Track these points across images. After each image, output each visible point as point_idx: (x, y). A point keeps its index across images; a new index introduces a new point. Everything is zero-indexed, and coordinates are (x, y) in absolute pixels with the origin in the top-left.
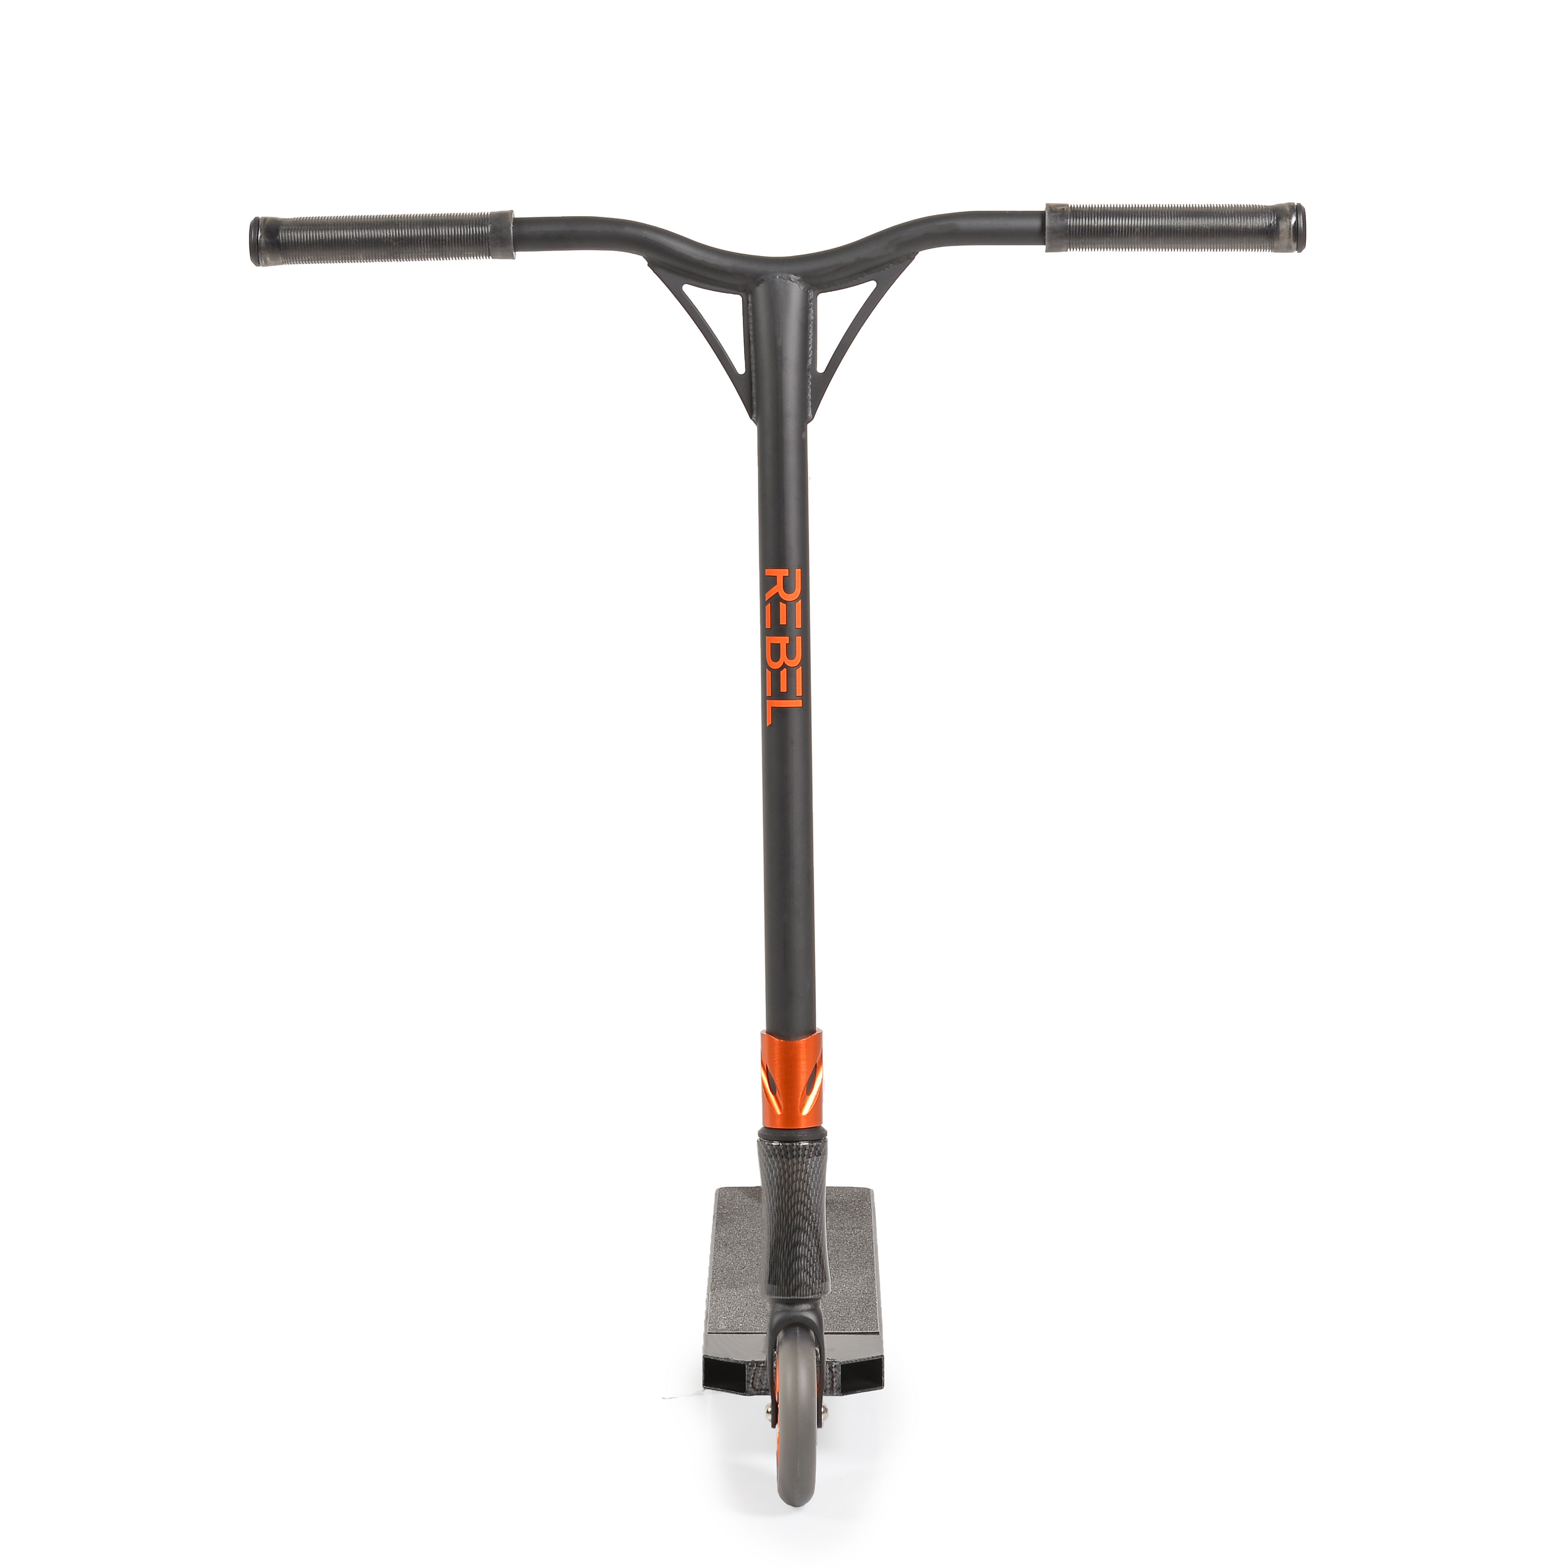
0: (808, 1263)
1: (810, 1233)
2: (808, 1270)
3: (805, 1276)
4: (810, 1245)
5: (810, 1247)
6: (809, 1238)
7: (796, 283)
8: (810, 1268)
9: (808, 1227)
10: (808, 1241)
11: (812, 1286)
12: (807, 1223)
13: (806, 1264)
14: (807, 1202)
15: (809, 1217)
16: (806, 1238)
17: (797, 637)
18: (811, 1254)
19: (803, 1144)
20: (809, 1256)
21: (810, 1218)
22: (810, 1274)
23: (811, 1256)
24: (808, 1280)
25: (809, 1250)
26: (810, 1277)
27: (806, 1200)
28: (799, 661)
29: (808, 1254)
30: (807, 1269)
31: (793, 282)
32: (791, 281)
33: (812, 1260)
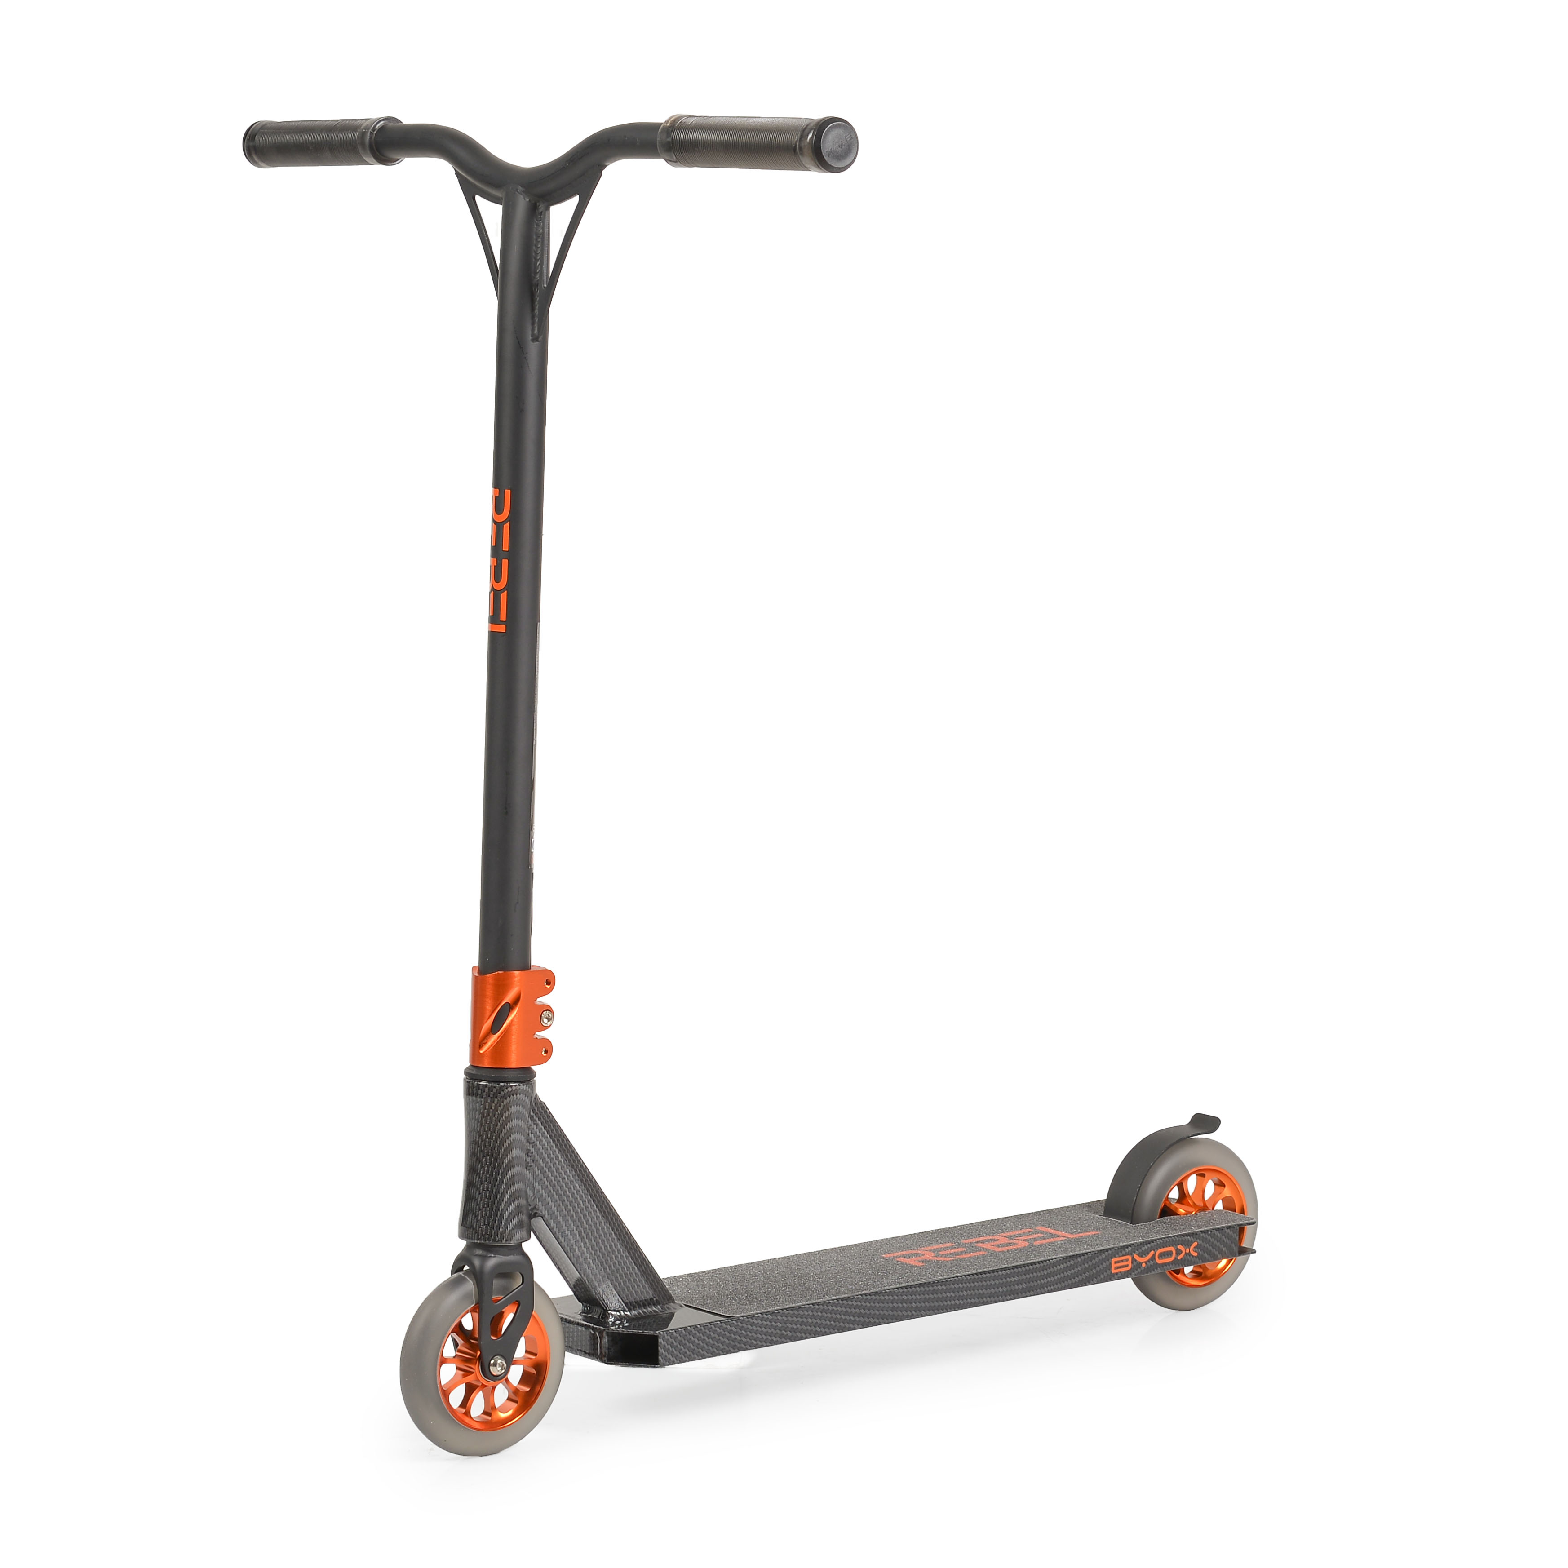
0: (477, 1207)
1: (482, 1176)
2: (477, 1214)
3: (473, 1219)
4: (481, 1188)
5: (481, 1191)
6: (481, 1181)
7: (522, 194)
8: (478, 1211)
9: (480, 1169)
10: (479, 1184)
11: (479, 1230)
12: (480, 1165)
13: (475, 1206)
14: (481, 1143)
15: (482, 1160)
16: (478, 1180)
17: (503, 560)
18: (481, 1198)
19: (483, 1083)
20: (479, 1199)
21: (484, 1160)
22: (478, 1218)
23: (481, 1200)
24: (475, 1224)
25: (480, 1194)
26: (478, 1221)
27: (480, 1141)
28: (505, 584)
29: (478, 1197)
30: (476, 1212)
31: (519, 193)
32: (518, 192)
33: (481, 1205)
